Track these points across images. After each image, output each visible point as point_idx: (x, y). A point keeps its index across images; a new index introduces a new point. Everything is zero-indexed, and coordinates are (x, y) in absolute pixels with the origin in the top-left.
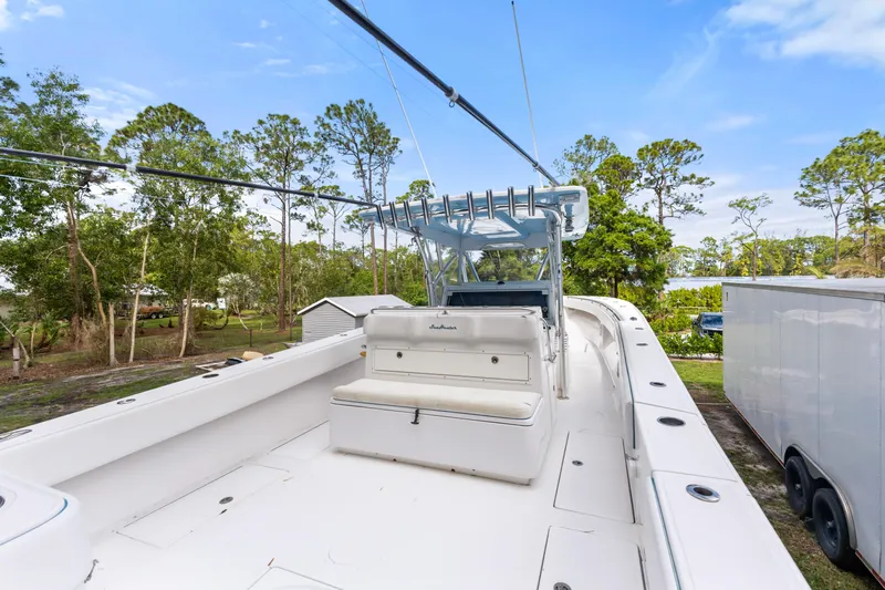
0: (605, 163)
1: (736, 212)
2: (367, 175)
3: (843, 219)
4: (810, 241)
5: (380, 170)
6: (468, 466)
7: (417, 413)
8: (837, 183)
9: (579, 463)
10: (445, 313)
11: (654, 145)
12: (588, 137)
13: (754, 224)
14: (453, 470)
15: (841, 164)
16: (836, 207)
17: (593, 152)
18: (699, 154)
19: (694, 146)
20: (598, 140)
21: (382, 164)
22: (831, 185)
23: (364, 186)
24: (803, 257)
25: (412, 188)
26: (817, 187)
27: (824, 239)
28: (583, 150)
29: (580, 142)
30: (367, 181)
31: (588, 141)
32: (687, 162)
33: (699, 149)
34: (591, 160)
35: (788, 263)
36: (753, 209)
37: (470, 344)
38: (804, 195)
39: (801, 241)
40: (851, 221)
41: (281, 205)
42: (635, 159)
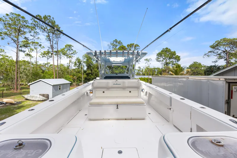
0: (120, 47)
1: (146, 61)
2: (52, 40)
3: (163, 64)
4: (157, 69)
5: (56, 39)
6: (130, 117)
7: (117, 106)
8: (162, 57)
9: (150, 114)
10: (117, 80)
11: (131, 44)
12: (116, 40)
13: (149, 65)
14: (126, 119)
15: (163, 53)
16: (162, 62)
17: (117, 44)
18: (139, 48)
19: (138, 46)
20: (118, 41)
21: (57, 38)
22: (161, 58)
23: (51, 43)
24: (155, 72)
25: (66, 47)
26: (159, 58)
27: (159, 68)
28: (115, 43)
29: (114, 41)
30: (52, 42)
31: (116, 41)
32: (137, 49)
33: (139, 47)
34: (117, 46)
35: (153, 73)
36: (149, 61)
37: (124, 88)
38: (157, 59)
39: (155, 68)
40: (164, 65)
41: (16, 46)
42: (126, 47)
